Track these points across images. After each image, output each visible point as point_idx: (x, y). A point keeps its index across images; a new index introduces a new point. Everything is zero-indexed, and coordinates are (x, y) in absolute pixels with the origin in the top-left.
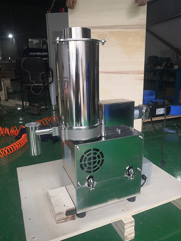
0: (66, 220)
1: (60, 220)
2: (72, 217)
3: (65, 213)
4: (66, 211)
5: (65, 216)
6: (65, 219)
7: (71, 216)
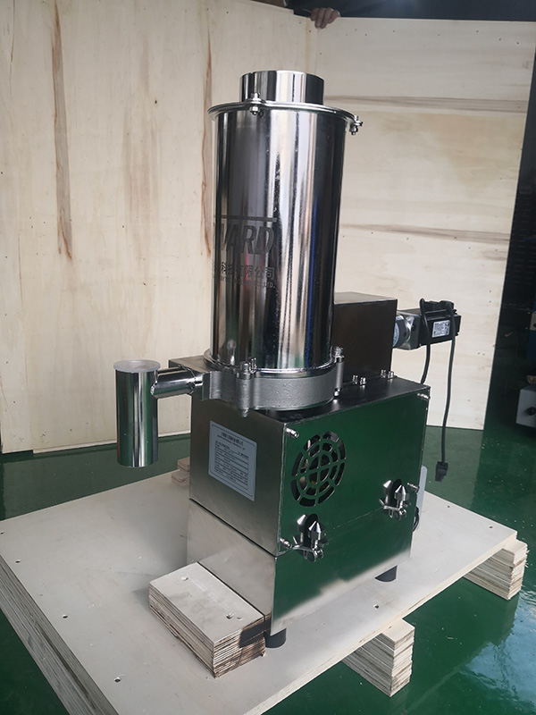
0: (237, 661)
1: (224, 664)
2: (254, 648)
3: (237, 638)
4: (240, 631)
5: (236, 649)
6: (237, 658)
7: (251, 646)
